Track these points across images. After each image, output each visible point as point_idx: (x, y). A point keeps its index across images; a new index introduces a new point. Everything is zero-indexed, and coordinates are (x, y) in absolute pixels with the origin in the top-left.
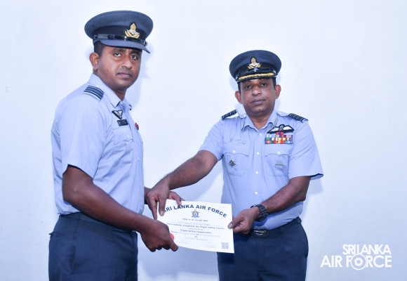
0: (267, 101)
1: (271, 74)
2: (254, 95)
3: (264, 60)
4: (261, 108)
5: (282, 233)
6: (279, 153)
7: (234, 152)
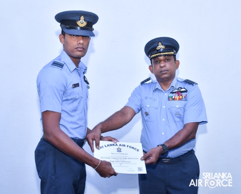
1: (172, 53)
4: (166, 76)
5: (181, 160)
6: (177, 106)
7: (148, 106)
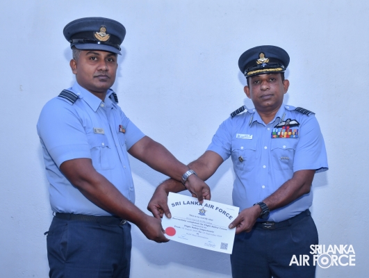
0: (276, 96)
2: (262, 90)
3: (272, 56)
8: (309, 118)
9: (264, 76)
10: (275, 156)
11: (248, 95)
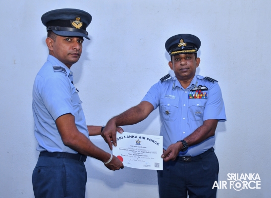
2: (181, 65)
3: (189, 41)
4: (186, 74)
6: (198, 105)
8: (214, 85)
9: (183, 55)
10: (192, 111)
11: (171, 68)
